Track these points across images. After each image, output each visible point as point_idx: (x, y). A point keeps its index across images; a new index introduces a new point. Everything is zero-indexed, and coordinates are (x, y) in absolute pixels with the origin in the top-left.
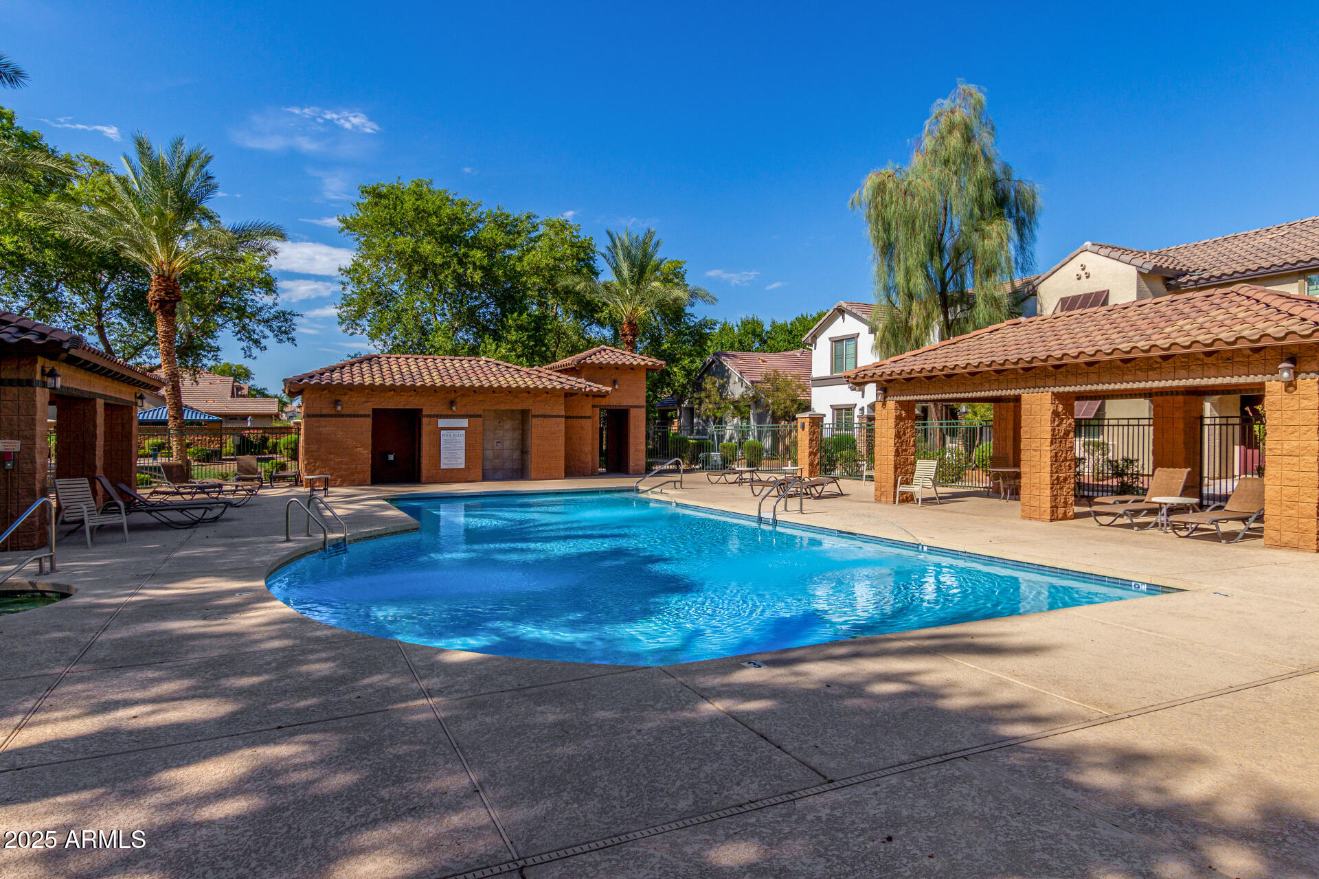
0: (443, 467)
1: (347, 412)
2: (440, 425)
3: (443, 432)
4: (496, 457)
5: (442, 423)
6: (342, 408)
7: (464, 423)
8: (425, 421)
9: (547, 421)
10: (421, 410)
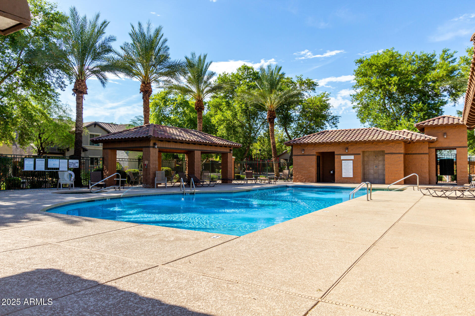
0: (343, 176)
1: (306, 153)
2: (342, 159)
3: (343, 161)
4: (375, 173)
5: (343, 157)
6: (305, 153)
7: (352, 157)
8: (336, 156)
9: (393, 155)
10: (334, 152)
